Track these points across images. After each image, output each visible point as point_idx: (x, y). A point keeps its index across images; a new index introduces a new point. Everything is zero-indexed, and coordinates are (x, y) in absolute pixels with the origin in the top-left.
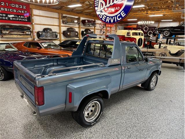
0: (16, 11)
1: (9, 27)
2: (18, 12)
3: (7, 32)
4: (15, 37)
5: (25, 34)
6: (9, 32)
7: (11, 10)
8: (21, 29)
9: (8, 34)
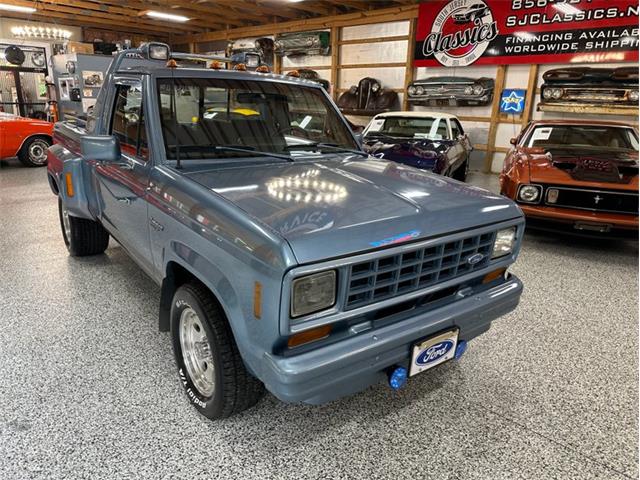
0: (618, 14)
1: (567, 76)
2: (626, 14)
3: (557, 94)
4: (577, 110)
5: (625, 99)
6: (564, 95)
7: (599, 14)
8: (610, 79)
9: (560, 99)
